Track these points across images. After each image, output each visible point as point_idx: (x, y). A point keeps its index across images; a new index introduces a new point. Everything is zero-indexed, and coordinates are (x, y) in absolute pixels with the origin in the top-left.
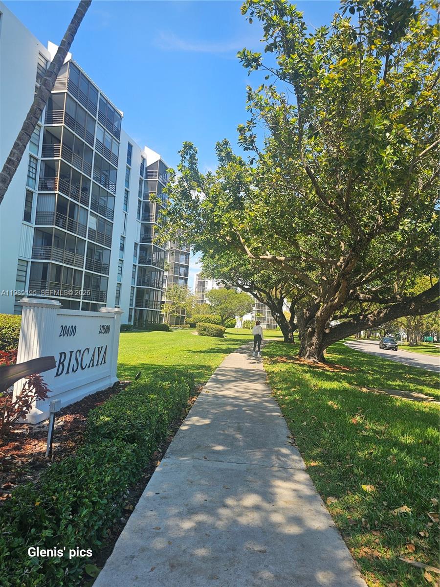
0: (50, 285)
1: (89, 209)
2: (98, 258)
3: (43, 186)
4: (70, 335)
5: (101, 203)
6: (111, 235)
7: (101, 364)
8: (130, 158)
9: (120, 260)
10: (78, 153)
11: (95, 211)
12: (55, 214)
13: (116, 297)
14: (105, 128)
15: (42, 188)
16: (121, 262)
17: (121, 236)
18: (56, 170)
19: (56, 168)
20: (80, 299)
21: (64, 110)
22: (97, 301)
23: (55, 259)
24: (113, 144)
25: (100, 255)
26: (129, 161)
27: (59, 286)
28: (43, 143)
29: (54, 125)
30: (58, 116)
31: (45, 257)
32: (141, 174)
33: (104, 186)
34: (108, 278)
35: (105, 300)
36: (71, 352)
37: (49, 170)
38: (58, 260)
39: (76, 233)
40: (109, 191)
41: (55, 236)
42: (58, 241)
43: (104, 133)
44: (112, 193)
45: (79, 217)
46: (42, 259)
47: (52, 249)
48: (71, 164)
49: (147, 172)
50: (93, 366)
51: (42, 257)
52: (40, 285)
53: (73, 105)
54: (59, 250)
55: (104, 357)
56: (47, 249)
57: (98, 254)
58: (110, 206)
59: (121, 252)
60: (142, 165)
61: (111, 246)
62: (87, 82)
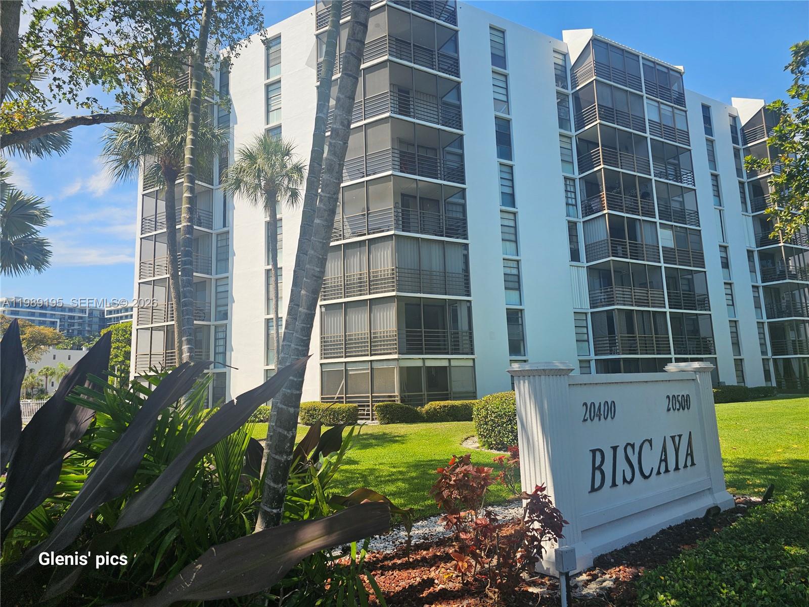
0: (622, 340)
1: (657, 220)
2: (686, 288)
3: (588, 210)
4: (606, 419)
5: (675, 205)
6: (701, 249)
7: (686, 466)
8: (710, 125)
9: (725, 283)
10: (627, 149)
11: (668, 221)
12: (609, 240)
13: (733, 344)
14: (658, 100)
15: (586, 213)
16: (728, 287)
17: (720, 246)
18: (600, 184)
19: (599, 180)
20: (670, 354)
21: (596, 104)
22: (700, 354)
23: (622, 302)
24: (676, 116)
25: (690, 283)
26: (709, 130)
27: (634, 340)
28: (578, 157)
29: (586, 128)
30: (590, 114)
31: (607, 303)
32: (735, 140)
33: (675, 181)
34: (710, 315)
35: (713, 351)
36: (615, 449)
37: (591, 186)
38: (626, 303)
39: (644, 260)
40: (685, 185)
41: (614, 271)
42: (622, 276)
43: (659, 107)
44: (690, 186)
45: (644, 236)
46: (603, 306)
47: (614, 289)
48: (618, 168)
49: (744, 135)
50: (667, 471)
51: (603, 303)
52: (608, 342)
53: (607, 91)
54: (624, 290)
55: (690, 454)
56: (608, 292)
57: (686, 282)
58: (689, 206)
59: (726, 270)
60: (734, 128)
61: (704, 265)
62: (620, 52)
